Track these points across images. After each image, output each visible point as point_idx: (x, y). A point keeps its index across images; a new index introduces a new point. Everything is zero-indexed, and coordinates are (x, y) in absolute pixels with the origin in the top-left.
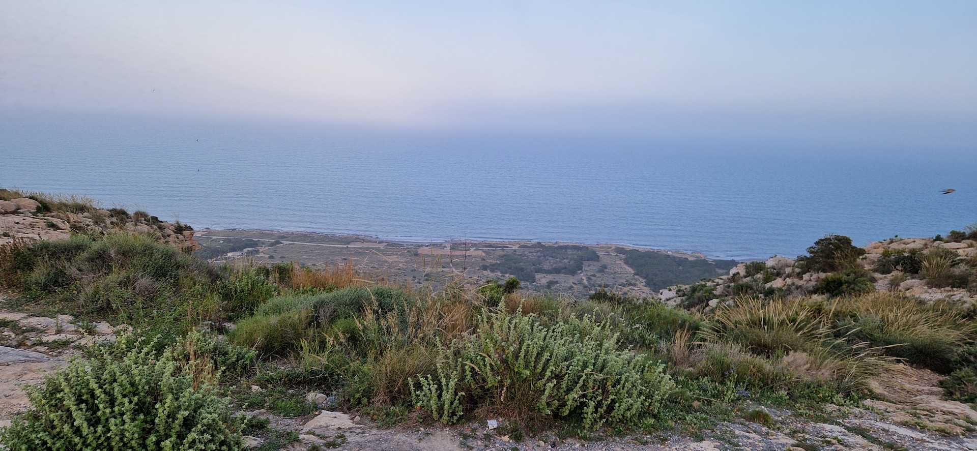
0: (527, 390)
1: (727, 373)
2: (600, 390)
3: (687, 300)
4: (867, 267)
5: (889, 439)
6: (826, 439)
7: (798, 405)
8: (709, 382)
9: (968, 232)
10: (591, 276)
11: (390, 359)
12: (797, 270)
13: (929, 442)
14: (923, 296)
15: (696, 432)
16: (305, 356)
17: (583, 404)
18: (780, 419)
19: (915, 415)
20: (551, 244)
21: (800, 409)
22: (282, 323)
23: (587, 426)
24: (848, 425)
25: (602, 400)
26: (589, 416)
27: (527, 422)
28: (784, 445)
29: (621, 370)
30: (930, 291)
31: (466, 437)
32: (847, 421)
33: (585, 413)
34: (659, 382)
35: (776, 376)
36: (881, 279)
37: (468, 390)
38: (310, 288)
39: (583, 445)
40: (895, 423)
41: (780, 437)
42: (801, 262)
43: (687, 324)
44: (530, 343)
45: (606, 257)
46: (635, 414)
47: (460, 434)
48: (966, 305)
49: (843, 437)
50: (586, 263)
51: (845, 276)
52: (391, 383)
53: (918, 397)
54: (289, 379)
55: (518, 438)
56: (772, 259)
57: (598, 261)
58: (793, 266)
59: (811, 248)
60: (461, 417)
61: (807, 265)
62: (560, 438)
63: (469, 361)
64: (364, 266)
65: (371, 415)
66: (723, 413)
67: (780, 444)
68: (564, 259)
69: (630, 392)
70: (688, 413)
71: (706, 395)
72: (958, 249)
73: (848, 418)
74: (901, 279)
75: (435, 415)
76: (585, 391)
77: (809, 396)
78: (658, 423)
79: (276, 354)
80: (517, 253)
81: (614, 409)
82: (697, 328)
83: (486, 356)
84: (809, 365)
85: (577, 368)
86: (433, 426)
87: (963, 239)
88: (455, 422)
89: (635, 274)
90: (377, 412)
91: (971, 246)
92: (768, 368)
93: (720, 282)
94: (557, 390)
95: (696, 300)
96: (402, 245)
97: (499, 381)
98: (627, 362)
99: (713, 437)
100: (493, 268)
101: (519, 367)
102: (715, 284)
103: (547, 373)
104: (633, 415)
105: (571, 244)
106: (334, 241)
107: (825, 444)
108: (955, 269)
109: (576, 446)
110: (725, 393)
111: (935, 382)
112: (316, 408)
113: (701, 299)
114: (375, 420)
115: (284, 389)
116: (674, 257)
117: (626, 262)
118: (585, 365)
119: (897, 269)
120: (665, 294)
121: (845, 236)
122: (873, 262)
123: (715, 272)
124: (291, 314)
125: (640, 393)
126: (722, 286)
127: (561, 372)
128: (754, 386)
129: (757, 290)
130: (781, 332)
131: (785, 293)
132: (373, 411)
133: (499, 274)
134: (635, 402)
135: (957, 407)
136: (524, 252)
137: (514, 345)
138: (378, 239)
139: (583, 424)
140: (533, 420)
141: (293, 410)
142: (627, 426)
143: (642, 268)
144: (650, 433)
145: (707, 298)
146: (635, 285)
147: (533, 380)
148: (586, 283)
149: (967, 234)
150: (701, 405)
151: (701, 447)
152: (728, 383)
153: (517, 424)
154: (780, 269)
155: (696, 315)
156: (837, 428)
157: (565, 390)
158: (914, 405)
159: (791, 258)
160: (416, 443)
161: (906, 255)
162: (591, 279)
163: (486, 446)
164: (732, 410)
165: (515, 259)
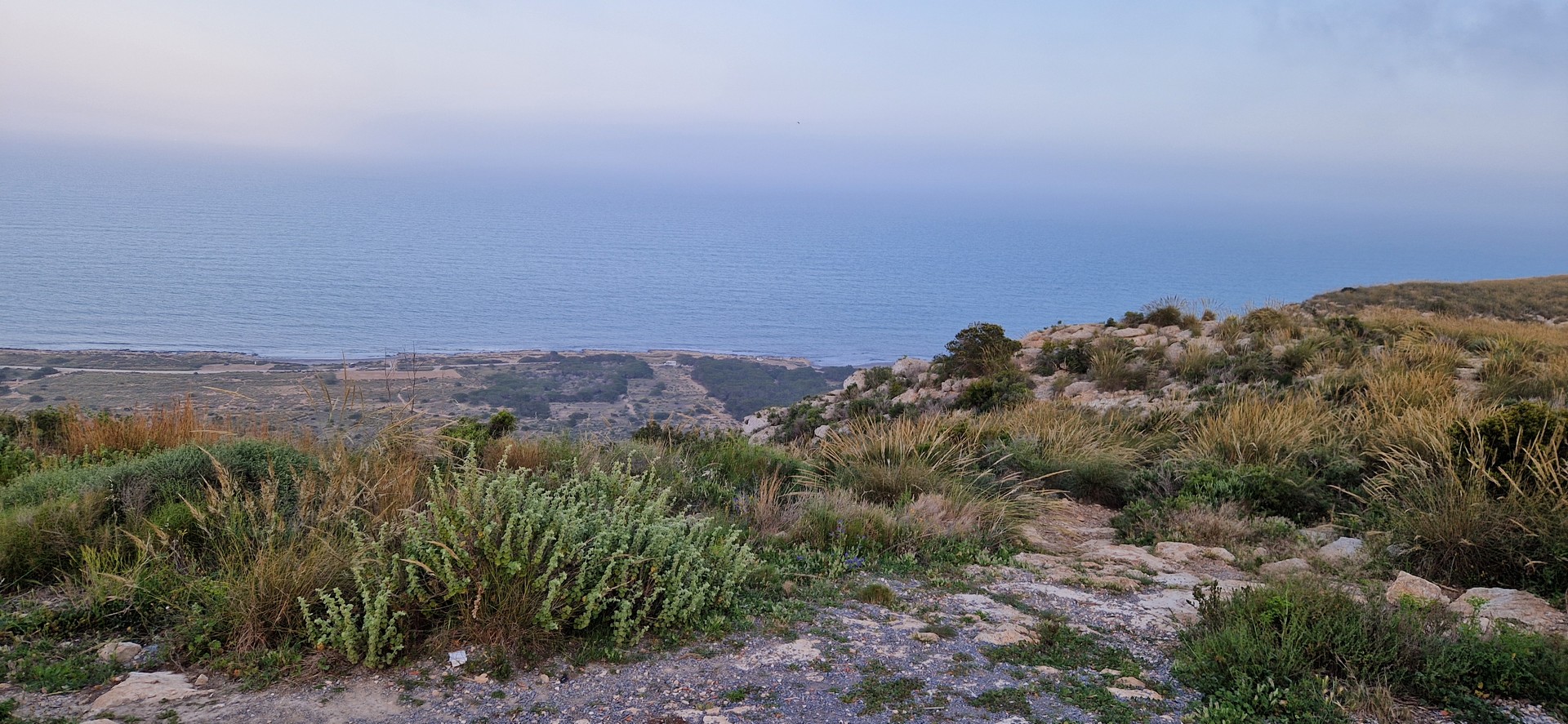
0: (518, 595)
1: (832, 534)
2: (640, 581)
3: (784, 429)
4: (1024, 368)
5: (1046, 606)
6: (967, 615)
7: (930, 571)
8: (807, 551)
9: (1146, 314)
10: (640, 401)
11: (262, 567)
12: (934, 376)
13: (1095, 604)
14: (1092, 404)
15: (787, 629)
16: (94, 575)
17: (613, 607)
18: (906, 594)
19: (1078, 569)
20: (573, 354)
21: (932, 577)
22: (43, 519)
23: (620, 641)
24: (995, 592)
25: (643, 596)
26: (623, 624)
27: (520, 648)
28: (909, 631)
29: (673, 545)
30: (1101, 396)
31: (409, 686)
32: (993, 587)
33: (617, 621)
34: (733, 558)
35: (901, 532)
36: (1042, 383)
37: (413, 606)
38: (106, 451)
39: (613, 672)
40: (1056, 583)
41: (904, 620)
42: (939, 364)
43: (779, 466)
44: (520, 517)
45: (663, 371)
46: (696, 611)
47: (400, 683)
48: (1145, 413)
49: (988, 611)
50: (632, 382)
51: (996, 382)
52: (267, 608)
53: (1084, 544)
54: (61, 622)
55: (502, 673)
56: (900, 362)
57: (652, 378)
58: (928, 371)
59: (951, 343)
60: (401, 653)
61: (947, 368)
62: (575, 666)
63: (413, 557)
64: (230, 407)
65: (229, 671)
66: (826, 594)
67: (902, 631)
68: (596, 377)
69: (687, 578)
70: (775, 600)
71: (803, 570)
72: (1134, 336)
73: (995, 582)
74: (1066, 382)
75: (352, 656)
76: (615, 585)
77: (945, 557)
78: (731, 621)
79: (33, 578)
80: (517, 372)
81: (663, 609)
82: (795, 471)
83: (444, 546)
84: (944, 512)
85: (601, 550)
86: (350, 675)
87: (1140, 323)
88: (389, 663)
89: (709, 395)
90: (240, 664)
91: (1149, 332)
92: (889, 521)
93: (829, 400)
94: (570, 589)
95: (797, 429)
96: (305, 367)
97: (468, 586)
98: (683, 532)
99: (811, 632)
100: (475, 398)
101: (503, 558)
102: (823, 402)
103: (551, 563)
104: (693, 613)
105: (607, 353)
106: (166, 364)
107: (964, 623)
108: (1131, 365)
109: (601, 675)
110: (830, 564)
111: (1106, 520)
112: (120, 668)
113: (804, 426)
114: (239, 678)
115: (50, 642)
116: (767, 366)
117: (695, 378)
118: (615, 545)
119: (1061, 369)
120: (754, 422)
121: (996, 324)
122: (1032, 360)
123: (826, 385)
124: (63, 501)
125: (704, 579)
126: (832, 406)
127: (574, 559)
128: (870, 549)
129: (881, 408)
130: (908, 467)
131: (915, 412)
132: (232, 663)
133: (488, 407)
134: (695, 592)
135: (1131, 552)
136: (529, 369)
137: (493, 523)
138: (256, 357)
139: (613, 639)
140: (528, 642)
141: (68, 678)
142: (683, 632)
143: (719, 386)
144: (718, 639)
145: (813, 424)
146: (709, 412)
147: (527, 576)
148: (634, 413)
149: (1145, 315)
150: (795, 587)
151: (794, 650)
152: (835, 549)
153: (502, 653)
154: (912, 376)
155: (793, 453)
156: (979, 598)
157: (583, 587)
158: (1078, 554)
159: (926, 361)
160: (317, 708)
161: (1071, 347)
162: (641, 407)
163: (447, 696)
164: (839, 589)
165: (514, 381)
